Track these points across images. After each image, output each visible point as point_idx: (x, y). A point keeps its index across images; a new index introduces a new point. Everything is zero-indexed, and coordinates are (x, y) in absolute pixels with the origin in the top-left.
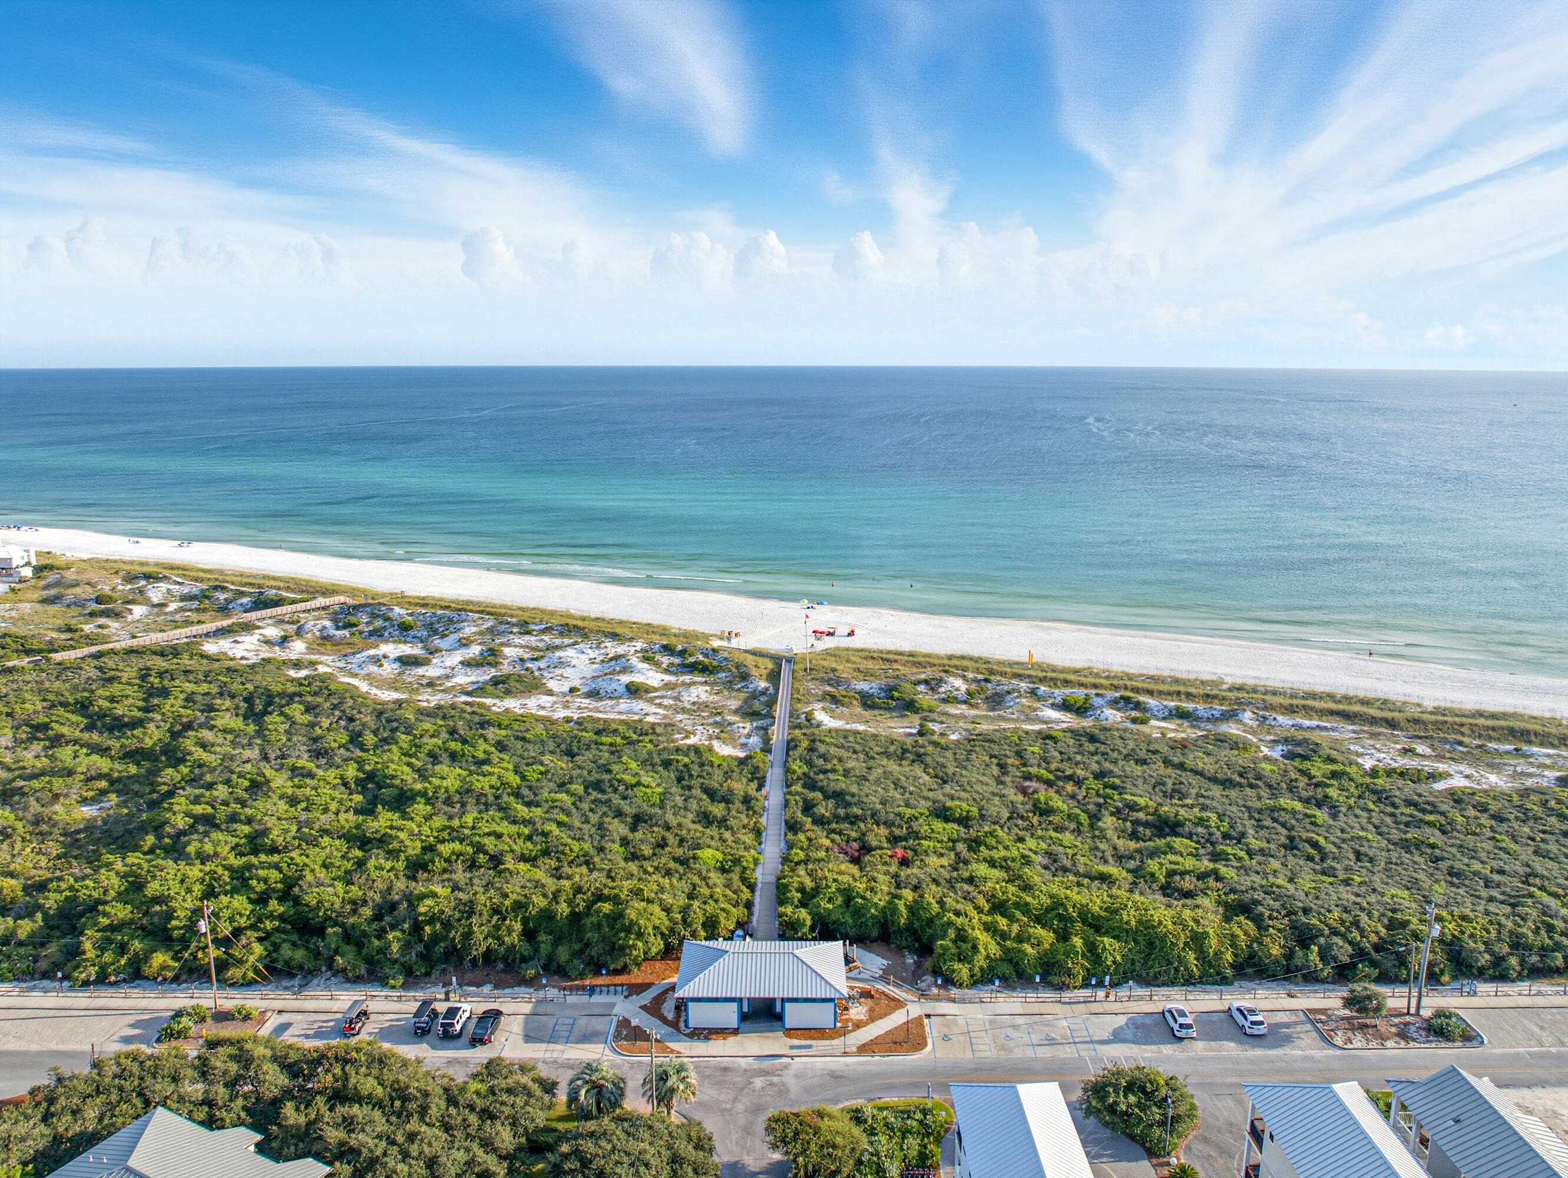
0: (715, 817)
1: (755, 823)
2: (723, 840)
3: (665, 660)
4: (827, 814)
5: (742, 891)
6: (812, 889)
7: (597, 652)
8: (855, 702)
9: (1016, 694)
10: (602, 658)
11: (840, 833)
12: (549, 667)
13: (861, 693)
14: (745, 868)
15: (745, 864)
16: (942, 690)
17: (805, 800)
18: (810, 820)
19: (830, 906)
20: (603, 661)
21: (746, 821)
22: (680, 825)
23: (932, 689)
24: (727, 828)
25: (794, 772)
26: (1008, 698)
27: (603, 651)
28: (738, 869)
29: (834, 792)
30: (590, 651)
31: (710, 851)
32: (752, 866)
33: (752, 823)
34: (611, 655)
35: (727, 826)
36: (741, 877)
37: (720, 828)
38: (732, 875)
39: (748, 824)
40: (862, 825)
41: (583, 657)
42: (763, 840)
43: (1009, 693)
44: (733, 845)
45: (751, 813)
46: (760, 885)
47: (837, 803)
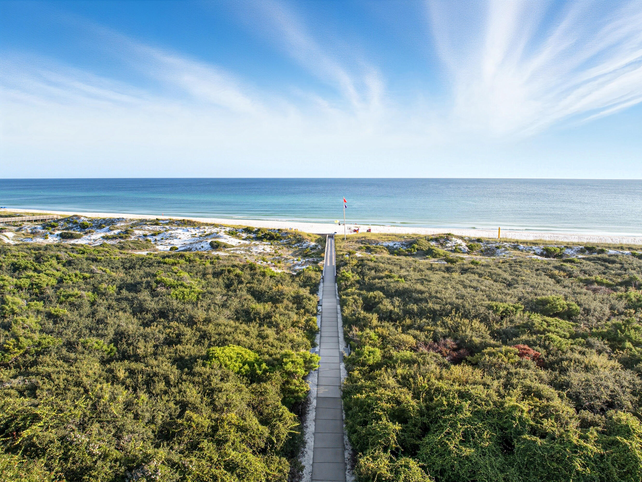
0: (258, 313)
1: (307, 321)
2: (261, 336)
3: (244, 235)
4: (396, 310)
5: (280, 418)
6: (421, 413)
7: (198, 231)
8: (385, 251)
9: (503, 249)
10: (200, 234)
11: (420, 328)
12: (162, 239)
13: (388, 247)
14: (291, 374)
15: (289, 367)
16: (448, 245)
17: (365, 299)
18: (375, 316)
19: (468, 451)
20: (201, 236)
21: (295, 318)
22: (207, 321)
23: (442, 245)
24: (271, 325)
25: (347, 279)
26: (499, 251)
27: (202, 230)
28: (277, 375)
29: (396, 291)
30: (193, 230)
31: (237, 349)
32: (301, 371)
33: (303, 321)
34: (207, 233)
35: (271, 323)
36: (283, 390)
37: (261, 325)
38: (268, 386)
39: (298, 322)
40: (448, 320)
41: (188, 233)
42: (317, 341)
43: (498, 248)
44: (276, 343)
45: (302, 311)
46: (314, 403)
47: (404, 300)
